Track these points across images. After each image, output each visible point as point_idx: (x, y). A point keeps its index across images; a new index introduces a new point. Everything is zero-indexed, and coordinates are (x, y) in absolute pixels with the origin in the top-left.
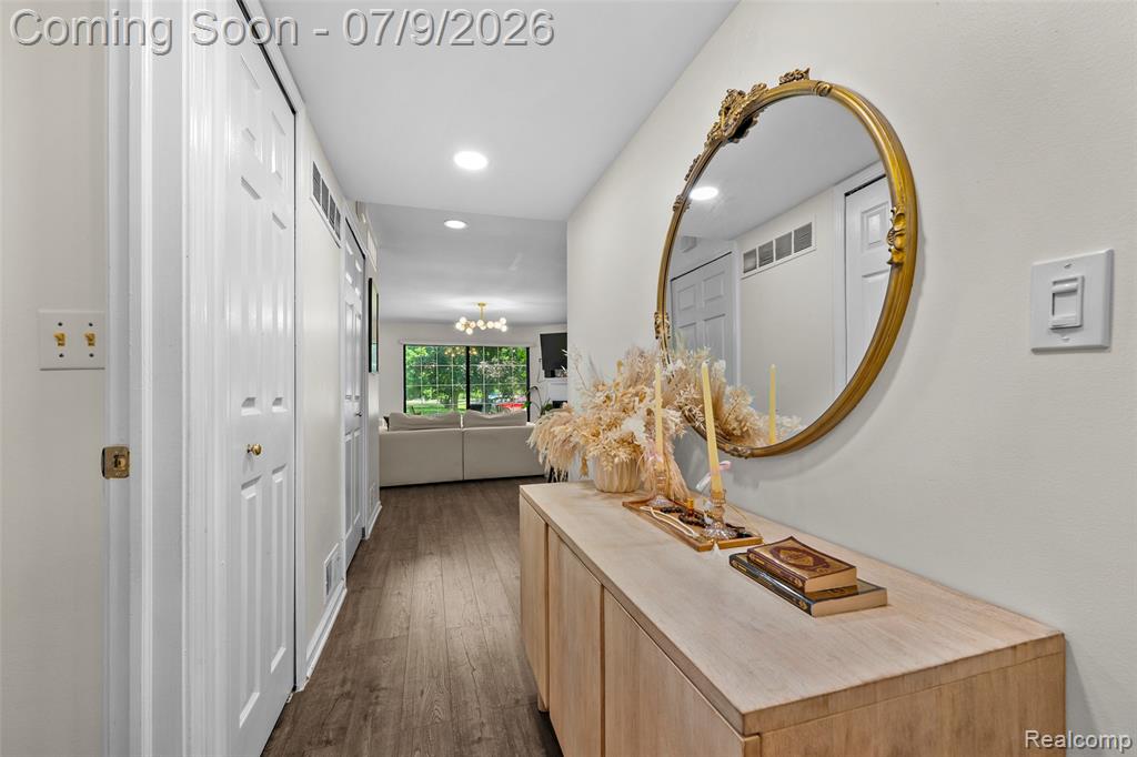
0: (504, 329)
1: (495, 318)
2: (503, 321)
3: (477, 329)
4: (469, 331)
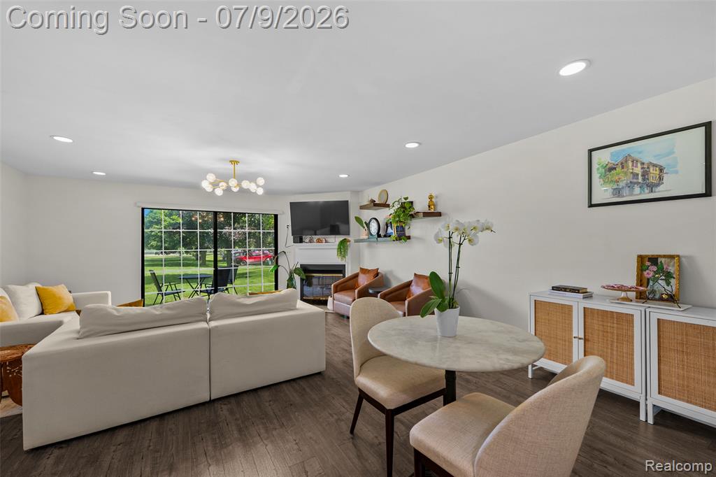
0: (260, 191)
1: (252, 178)
2: (261, 181)
3: (228, 190)
4: (219, 192)
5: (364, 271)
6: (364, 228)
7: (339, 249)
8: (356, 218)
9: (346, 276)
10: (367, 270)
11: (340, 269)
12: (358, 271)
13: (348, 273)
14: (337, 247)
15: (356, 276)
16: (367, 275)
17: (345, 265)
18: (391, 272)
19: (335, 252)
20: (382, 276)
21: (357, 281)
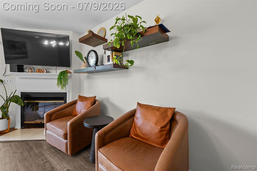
5: (82, 98)
6: (83, 61)
7: (60, 79)
8: (76, 52)
9: (68, 102)
10: (85, 97)
11: (62, 97)
12: (76, 98)
13: (69, 99)
14: (57, 77)
15: (74, 103)
16: (85, 102)
17: (66, 93)
18: (107, 99)
19: (56, 81)
20: (99, 103)
21: (75, 108)
